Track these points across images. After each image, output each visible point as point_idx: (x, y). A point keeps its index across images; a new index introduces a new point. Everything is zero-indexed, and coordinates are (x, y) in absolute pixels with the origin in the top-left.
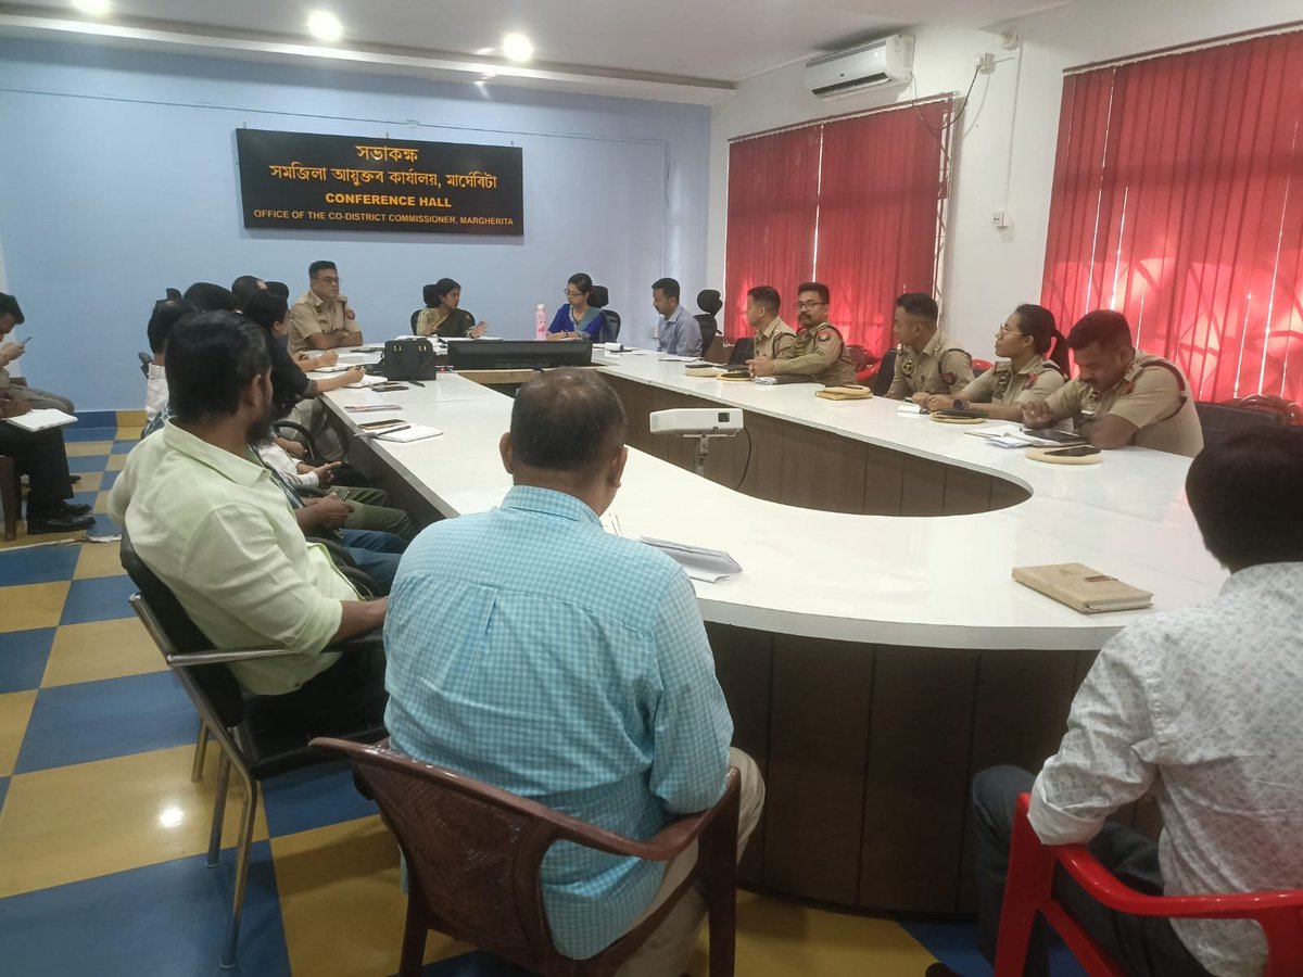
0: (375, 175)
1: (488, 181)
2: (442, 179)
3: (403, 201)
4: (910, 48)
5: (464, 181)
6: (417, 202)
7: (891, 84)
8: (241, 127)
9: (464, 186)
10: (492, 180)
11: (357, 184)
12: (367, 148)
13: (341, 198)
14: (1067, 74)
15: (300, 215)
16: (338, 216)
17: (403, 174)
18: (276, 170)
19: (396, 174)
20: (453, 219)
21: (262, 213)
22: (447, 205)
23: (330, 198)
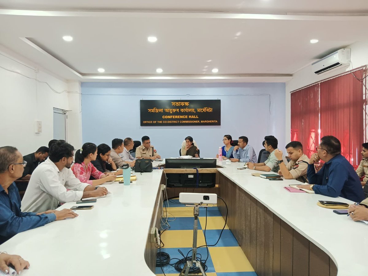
0: (176, 110)
1: (210, 110)
2: (196, 110)
3: (184, 117)
4: (349, 53)
5: (202, 110)
6: (188, 117)
7: (342, 66)
8: (142, 100)
9: (202, 112)
10: (211, 110)
11: (171, 113)
12: (174, 103)
13: (166, 117)
15: (155, 122)
16: (166, 122)
17: (184, 109)
18: (150, 110)
19: (182, 109)
20: (199, 121)
21: (145, 122)
22: (197, 117)
23: (164, 117)
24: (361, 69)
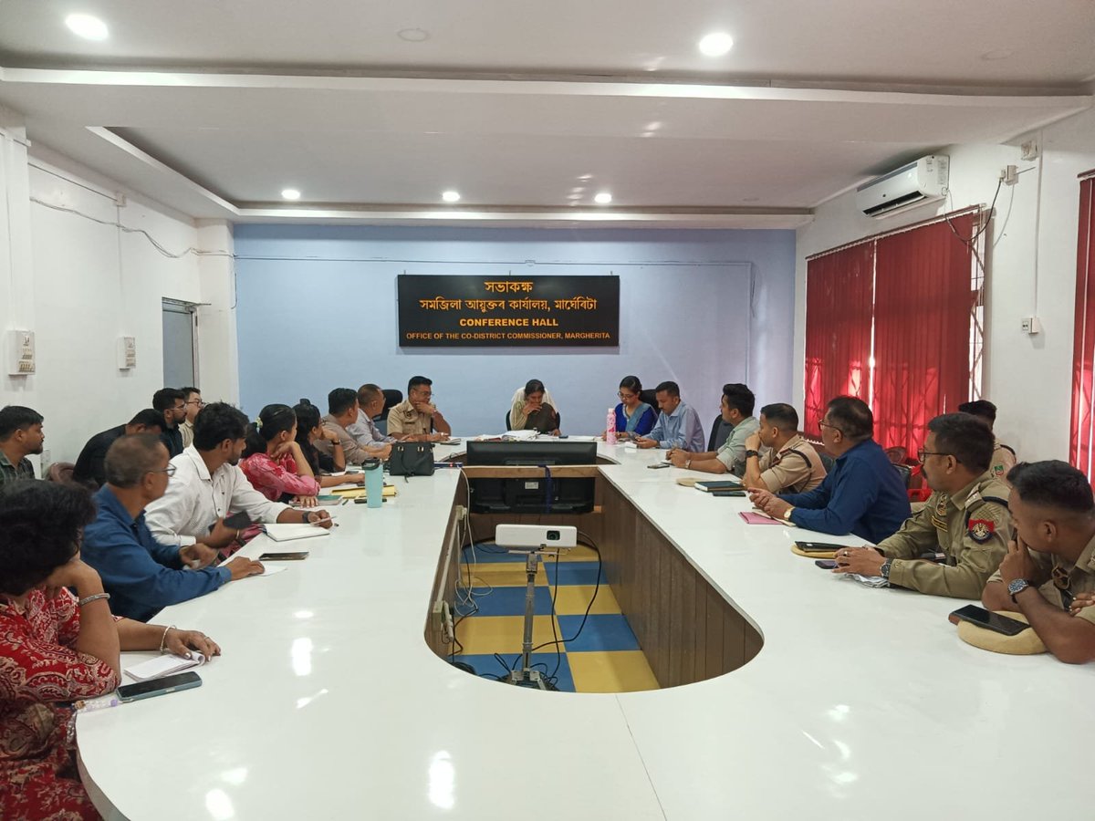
0: (498, 303)
1: (589, 304)
2: (551, 304)
3: (519, 322)
4: (944, 167)
5: (569, 304)
6: (530, 322)
8: (402, 273)
9: (569, 308)
10: (593, 303)
11: (484, 311)
12: (493, 283)
13: (471, 322)
14: (1082, 179)
15: (440, 336)
16: (469, 336)
17: (520, 301)
18: (424, 303)
19: (515, 302)
20: (558, 335)
21: (412, 336)
22: (554, 324)
23: (463, 322)
24: (968, 213)
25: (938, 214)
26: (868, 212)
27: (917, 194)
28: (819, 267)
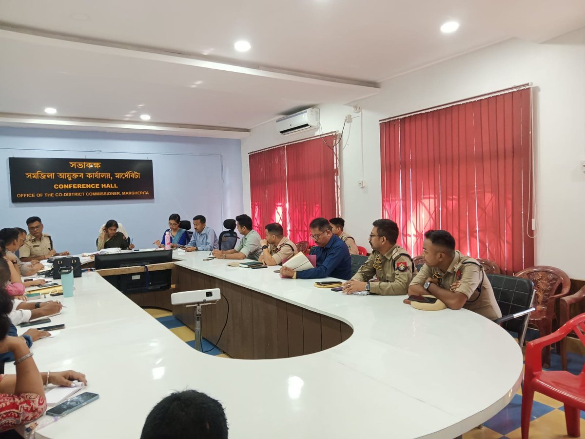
0: (79, 175)
1: (136, 175)
2: (113, 175)
3: (93, 186)
4: (318, 113)
5: (124, 176)
6: (100, 186)
7: (311, 129)
8: (12, 157)
9: (124, 178)
10: (138, 175)
11: (70, 179)
12: (75, 163)
13: (61, 186)
14: (380, 122)
15: (41, 195)
16: (60, 195)
17: (93, 174)
18: (29, 175)
19: (90, 174)
20: (118, 193)
21: (21, 195)
22: (115, 187)
23: (56, 187)
24: (331, 134)
25: (316, 135)
26: (282, 132)
27: (307, 125)
28: (256, 158)
